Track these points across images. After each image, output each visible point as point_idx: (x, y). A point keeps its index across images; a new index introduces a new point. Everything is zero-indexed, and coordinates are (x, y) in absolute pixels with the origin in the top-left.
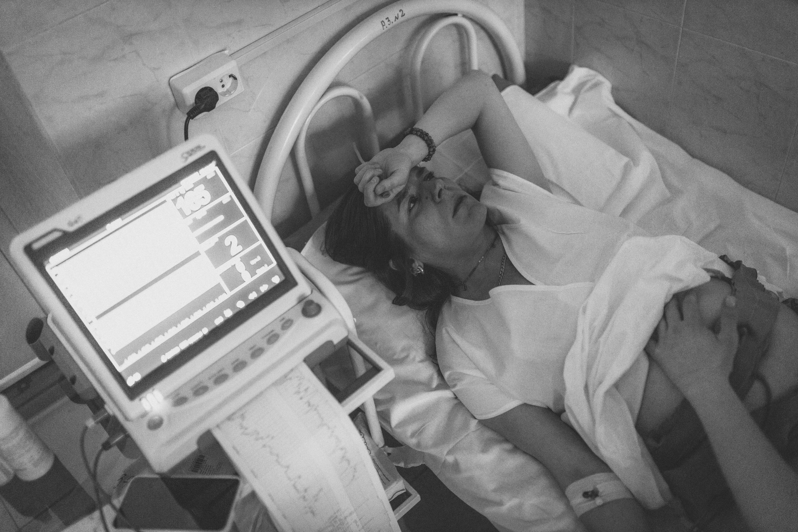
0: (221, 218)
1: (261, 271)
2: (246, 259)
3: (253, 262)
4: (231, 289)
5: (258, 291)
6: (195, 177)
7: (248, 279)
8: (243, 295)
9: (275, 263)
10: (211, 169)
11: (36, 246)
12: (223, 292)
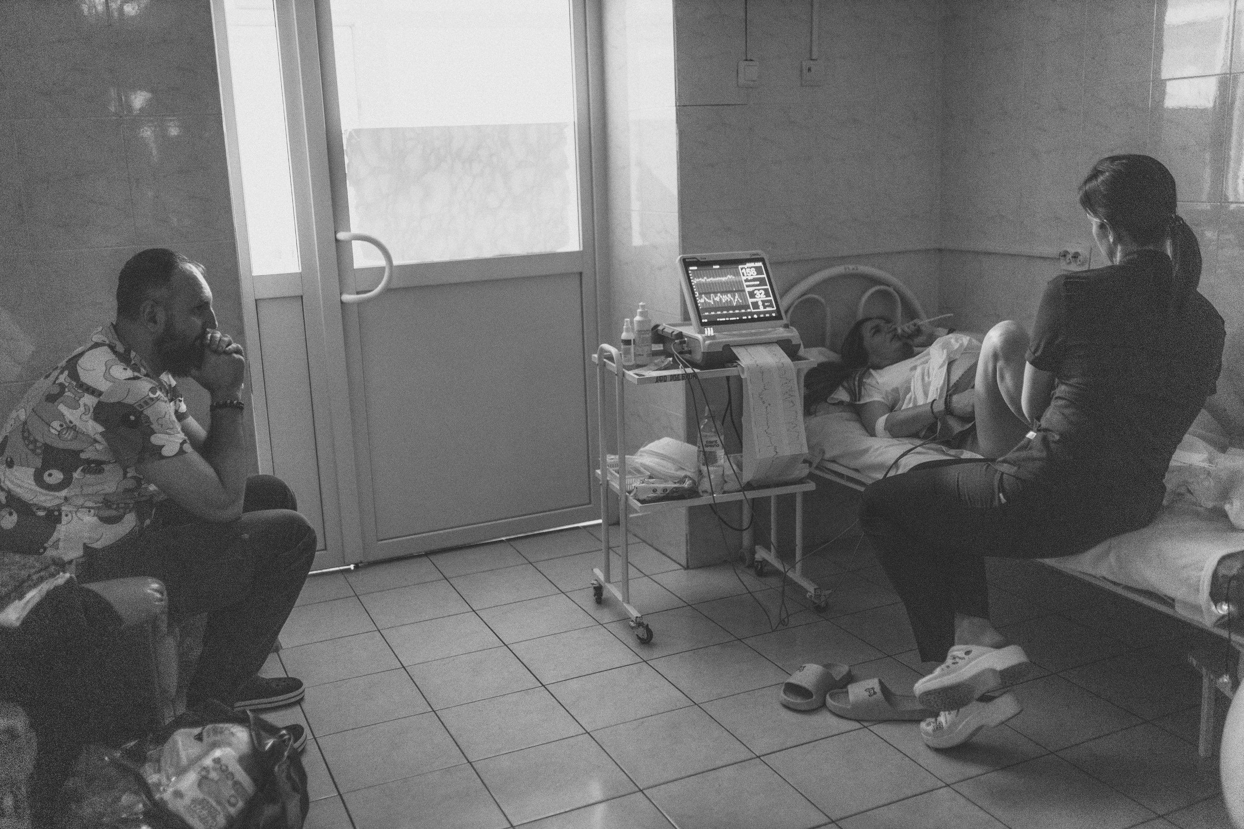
0: (758, 283)
1: (768, 309)
2: (763, 302)
3: (766, 304)
4: (753, 309)
5: (765, 315)
6: (752, 264)
7: (762, 309)
8: (758, 313)
9: (775, 309)
10: (760, 264)
11: (687, 260)
12: (750, 308)
